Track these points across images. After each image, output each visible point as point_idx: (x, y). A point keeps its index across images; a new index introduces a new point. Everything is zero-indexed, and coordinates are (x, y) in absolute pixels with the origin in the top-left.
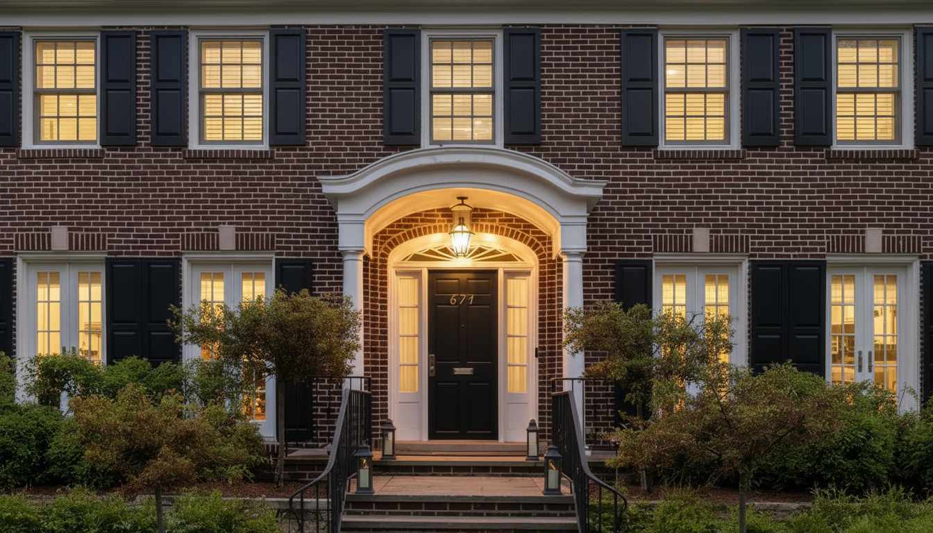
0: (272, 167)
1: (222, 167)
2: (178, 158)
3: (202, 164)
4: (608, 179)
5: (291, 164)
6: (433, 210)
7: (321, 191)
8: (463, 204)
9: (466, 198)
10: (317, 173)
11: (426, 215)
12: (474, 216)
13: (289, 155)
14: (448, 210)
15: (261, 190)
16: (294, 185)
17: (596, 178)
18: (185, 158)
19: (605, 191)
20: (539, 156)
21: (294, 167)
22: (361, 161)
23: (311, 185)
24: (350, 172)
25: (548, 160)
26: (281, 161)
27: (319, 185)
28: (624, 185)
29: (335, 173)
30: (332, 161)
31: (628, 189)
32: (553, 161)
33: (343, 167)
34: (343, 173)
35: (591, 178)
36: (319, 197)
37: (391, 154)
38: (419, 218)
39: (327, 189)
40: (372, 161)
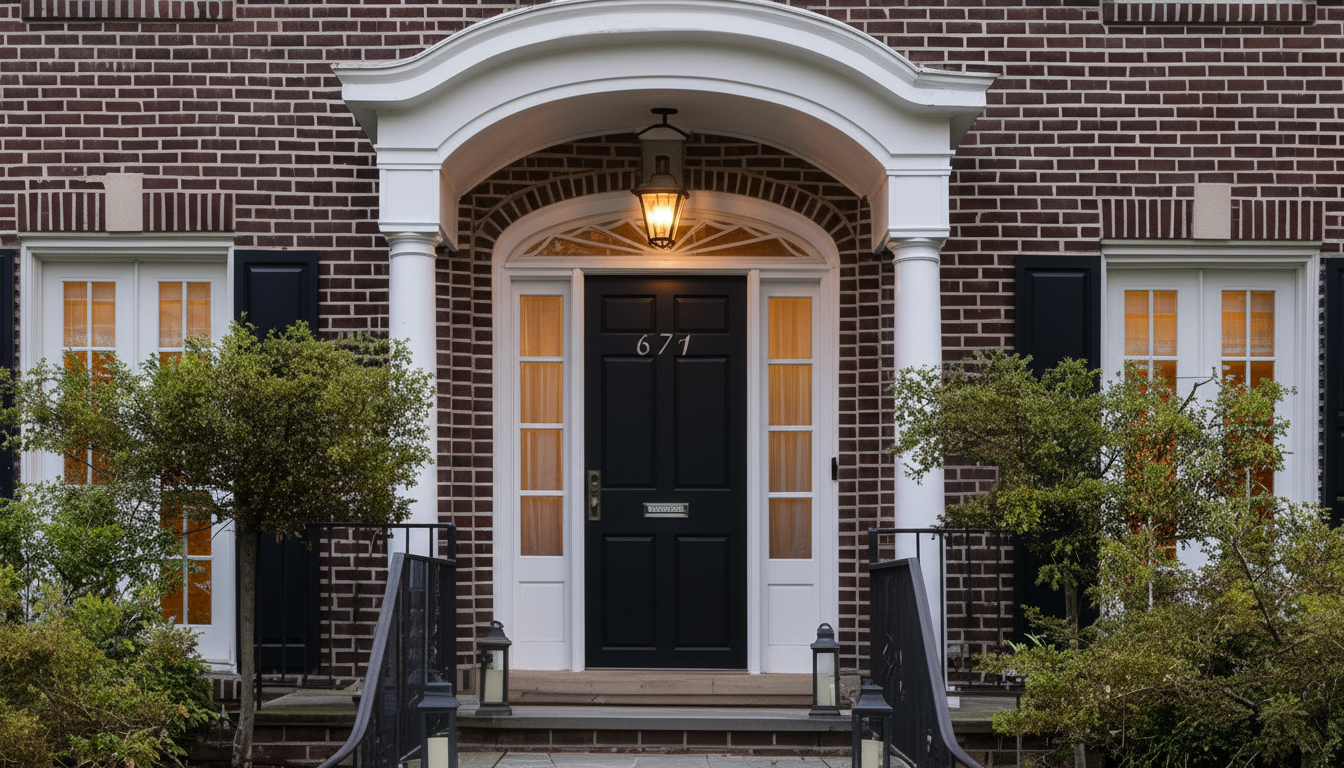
0: (226, 41)
1: (112, 40)
2: (10, 19)
3: (66, 32)
4: (999, 69)
5: (270, 34)
6: (597, 139)
7: (338, 95)
8: (665, 125)
9: (674, 111)
10: (331, 55)
11: (581, 150)
12: (691, 151)
13: (267, 13)
14: (633, 137)
15: (201, 93)
16: (277, 82)
17: (970, 68)
18: (26, 19)
19: (991, 98)
20: (841, 15)
21: (276, 41)
22: (430, 26)
23: (315, 82)
24: (404, 54)
25: (860, 26)
26: (249, 26)
27: (336, 82)
28: (1035, 84)
29: (370, 55)
30: (366, 26)
31: (1045, 92)
32: (871, 29)
33: (390, 41)
34: (390, 55)
35: (958, 68)
36: (334, 108)
37: (500, 11)
38: (564, 157)
39: (351, 93)
40: (458, 26)
